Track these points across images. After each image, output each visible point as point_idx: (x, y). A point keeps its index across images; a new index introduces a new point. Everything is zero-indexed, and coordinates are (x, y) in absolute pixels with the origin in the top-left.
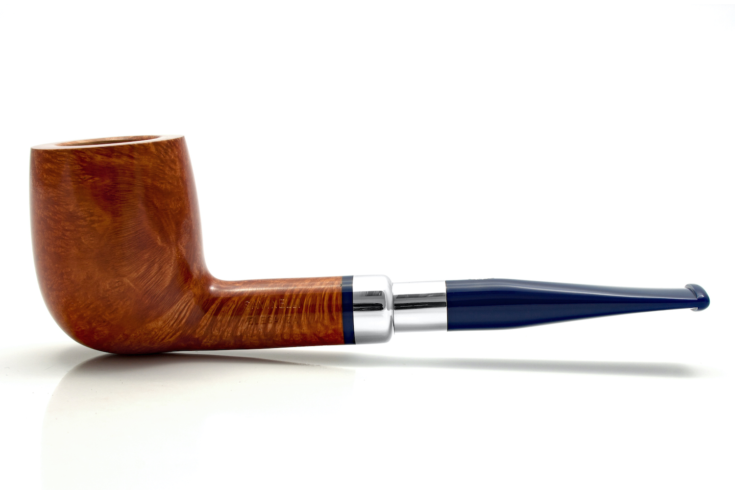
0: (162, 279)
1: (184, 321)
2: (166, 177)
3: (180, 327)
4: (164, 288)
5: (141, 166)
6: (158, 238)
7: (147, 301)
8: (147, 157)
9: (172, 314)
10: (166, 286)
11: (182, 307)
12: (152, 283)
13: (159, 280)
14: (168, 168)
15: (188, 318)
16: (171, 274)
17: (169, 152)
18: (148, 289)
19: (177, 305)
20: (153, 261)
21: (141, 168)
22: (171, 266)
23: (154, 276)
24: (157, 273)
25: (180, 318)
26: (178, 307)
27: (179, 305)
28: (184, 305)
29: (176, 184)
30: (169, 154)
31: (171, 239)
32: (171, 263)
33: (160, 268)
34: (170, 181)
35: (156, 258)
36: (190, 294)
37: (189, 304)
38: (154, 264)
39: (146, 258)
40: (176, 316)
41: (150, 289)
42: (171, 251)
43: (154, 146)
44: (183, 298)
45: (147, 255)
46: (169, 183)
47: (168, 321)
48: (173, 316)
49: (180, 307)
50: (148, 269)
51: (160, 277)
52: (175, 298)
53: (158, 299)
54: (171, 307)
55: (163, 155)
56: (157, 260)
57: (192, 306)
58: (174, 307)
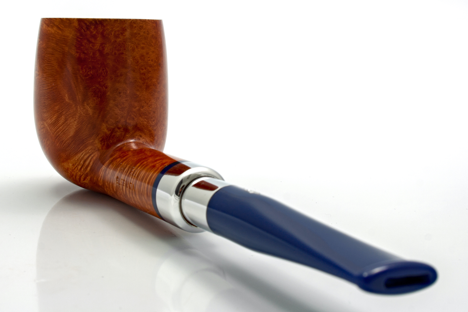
0: (67, 129)
1: (89, 168)
2: (82, 47)
3: (87, 173)
4: (69, 136)
5: (64, 36)
6: (66, 96)
7: (58, 144)
8: (69, 29)
9: (78, 160)
10: (71, 135)
11: (86, 157)
12: (60, 131)
13: (65, 129)
14: (85, 41)
15: (92, 167)
16: (75, 127)
17: (91, 28)
18: (58, 135)
19: (81, 153)
20: (61, 113)
21: (63, 37)
22: (75, 120)
23: (62, 125)
24: (63, 123)
25: (86, 165)
26: (83, 155)
27: (84, 154)
28: (88, 155)
29: (91, 54)
30: (91, 30)
31: (78, 99)
32: (76, 118)
33: (66, 120)
34: (86, 52)
35: (63, 111)
36: (94, 148)
37: (92, 156)
38: (62, 116)
39: (56, 109)
40: (82, 163)
41: (59, 135)
42: (77, 108)
43: (77, 22)
44: (86, 149)
45: (57, 107)
46: (84, 53)
47: (76, 165)
48: (79, 162)
49: (84, 156)
50: (57, 118)
51: (65, 127)
52: (79, 148)
53: (65, 145)
54: (76, 154)
55: (84, 30)
56: (64, 113)
57: (94, 158)
58: (79, 155)
